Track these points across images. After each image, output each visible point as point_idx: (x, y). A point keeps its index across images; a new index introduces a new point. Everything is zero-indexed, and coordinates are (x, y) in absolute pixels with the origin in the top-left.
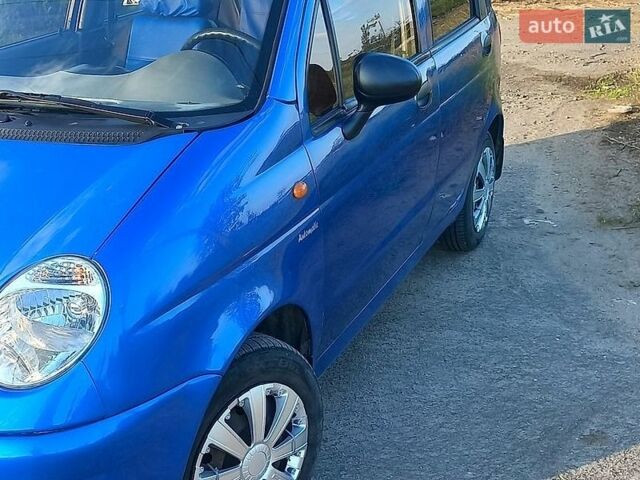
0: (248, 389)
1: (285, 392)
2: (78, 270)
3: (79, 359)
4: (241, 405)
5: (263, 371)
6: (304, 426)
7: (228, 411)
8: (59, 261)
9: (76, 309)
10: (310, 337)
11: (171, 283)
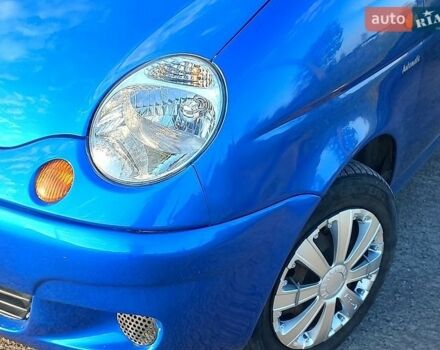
0: (337, 212)
1: (369, 218)
2: (195, 70)
3: (191, 163)
4: (330, 226)
5: (354, 196)
6: (379, 252)
7: (317, 231)
8: (180, 59)
9: (188, 112)
10: (392, 168)
11: (269, 111)
